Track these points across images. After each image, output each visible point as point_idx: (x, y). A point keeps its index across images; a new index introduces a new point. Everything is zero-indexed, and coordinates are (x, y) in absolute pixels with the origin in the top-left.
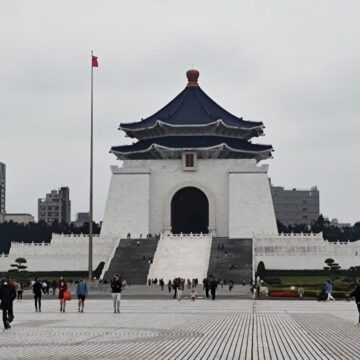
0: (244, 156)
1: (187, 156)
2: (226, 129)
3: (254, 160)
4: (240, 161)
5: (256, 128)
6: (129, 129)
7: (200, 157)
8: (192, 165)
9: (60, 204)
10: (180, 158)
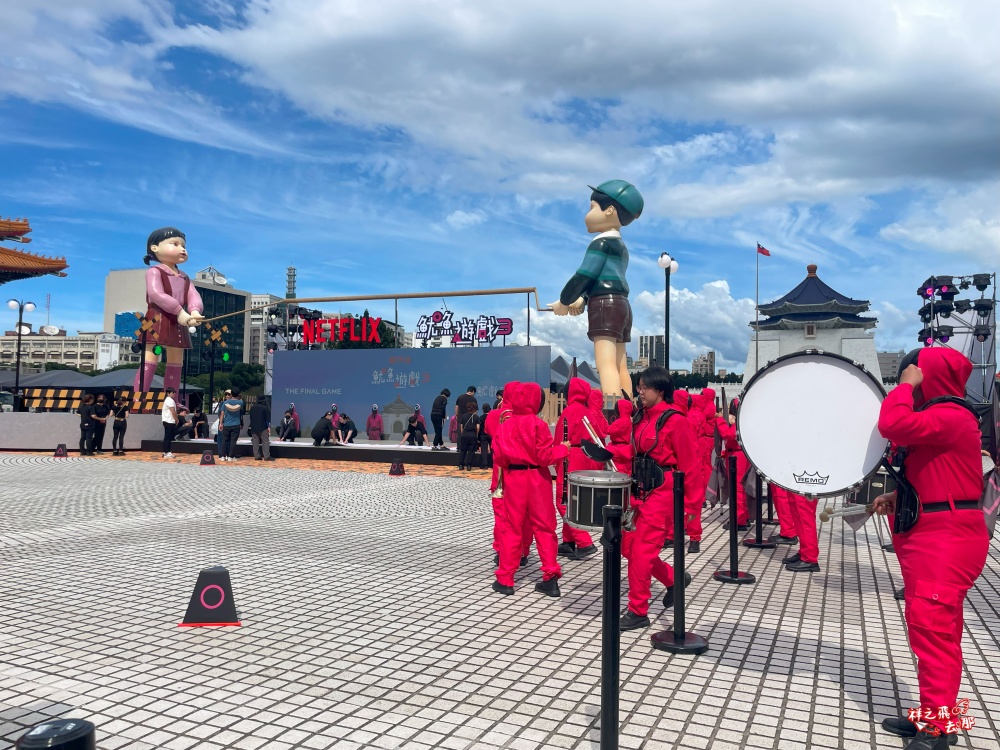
0: (853, 326)
1: (809, 327)
2: (839, 306)
3: (862, 329)
4: (850, 330)
5: (864, 305)
6: (763, 309)
7: (818, 328)
8: (812, 333)
9: (708, 363)
10: (803, 328)
